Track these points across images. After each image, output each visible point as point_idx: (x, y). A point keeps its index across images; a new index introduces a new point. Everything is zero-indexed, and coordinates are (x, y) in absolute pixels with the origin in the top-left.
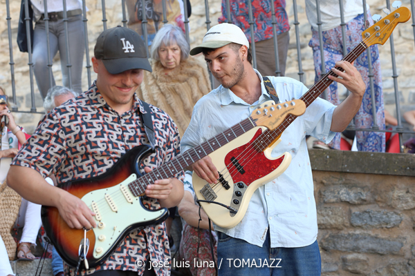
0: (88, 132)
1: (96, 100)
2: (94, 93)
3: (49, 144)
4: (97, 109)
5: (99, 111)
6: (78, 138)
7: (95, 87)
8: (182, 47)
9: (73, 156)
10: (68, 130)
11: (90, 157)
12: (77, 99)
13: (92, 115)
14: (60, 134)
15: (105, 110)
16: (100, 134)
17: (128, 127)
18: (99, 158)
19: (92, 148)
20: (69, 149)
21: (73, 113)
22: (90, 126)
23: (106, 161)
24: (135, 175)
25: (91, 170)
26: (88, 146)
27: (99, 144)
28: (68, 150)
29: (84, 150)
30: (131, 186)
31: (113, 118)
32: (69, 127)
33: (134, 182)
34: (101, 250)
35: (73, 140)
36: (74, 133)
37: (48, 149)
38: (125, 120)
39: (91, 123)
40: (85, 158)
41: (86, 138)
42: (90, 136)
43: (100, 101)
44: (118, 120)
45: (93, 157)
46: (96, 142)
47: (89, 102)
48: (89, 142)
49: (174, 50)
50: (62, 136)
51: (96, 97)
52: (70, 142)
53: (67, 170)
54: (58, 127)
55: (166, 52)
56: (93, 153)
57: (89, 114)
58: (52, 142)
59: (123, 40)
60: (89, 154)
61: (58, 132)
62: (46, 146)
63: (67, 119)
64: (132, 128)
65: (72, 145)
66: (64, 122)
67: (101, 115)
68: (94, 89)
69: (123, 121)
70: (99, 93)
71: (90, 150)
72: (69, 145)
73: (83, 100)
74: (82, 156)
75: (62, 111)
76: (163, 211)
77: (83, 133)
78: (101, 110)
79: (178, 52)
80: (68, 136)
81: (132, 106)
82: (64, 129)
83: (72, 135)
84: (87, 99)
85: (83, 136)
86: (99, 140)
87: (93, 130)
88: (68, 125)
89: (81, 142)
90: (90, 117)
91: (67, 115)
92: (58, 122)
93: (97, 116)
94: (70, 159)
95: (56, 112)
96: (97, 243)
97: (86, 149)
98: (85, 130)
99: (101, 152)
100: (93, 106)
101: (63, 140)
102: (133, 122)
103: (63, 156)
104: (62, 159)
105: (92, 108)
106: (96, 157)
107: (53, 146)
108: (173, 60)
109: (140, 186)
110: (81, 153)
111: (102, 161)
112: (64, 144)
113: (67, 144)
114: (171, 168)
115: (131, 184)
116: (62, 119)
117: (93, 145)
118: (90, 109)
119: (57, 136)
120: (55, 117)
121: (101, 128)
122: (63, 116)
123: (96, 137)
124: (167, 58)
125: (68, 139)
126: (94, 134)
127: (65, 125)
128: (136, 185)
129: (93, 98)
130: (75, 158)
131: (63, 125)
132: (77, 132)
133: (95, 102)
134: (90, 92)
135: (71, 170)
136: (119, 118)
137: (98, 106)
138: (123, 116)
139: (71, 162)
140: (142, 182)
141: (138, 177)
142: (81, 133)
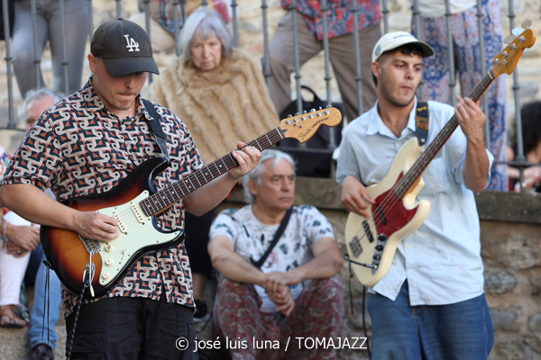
0: (88, 142)
1: (93, 102)
2: (90, 95)
3: (44, 156)
4: (94, 113)
5: (96, 116)
6: (76, 148)
7: (91, 87)
8: (224, 41)
9: (70, 168)
10: (63, 139)
11: (92, 169)
12: (70, 99)
13: (89, 121)
14: (54, 143)
15: (103, 114)
16: (101, 143)
17: (130, 133)
18: (102, 171)
19: (93, 159)
20: (66, 159)
21: (67, 118)
22: (89, 134)
23: (112, 174)
24: (146, 191)
25: (95, 184)
26: (89, 158)
27: (102, 155)
28: (64, 161)
29: (85, 162)
30: (142, 204)
31: (114, 123)
32: (65, 135)
33: (146, 200)
34: (108, 275)
35: (70, 150)
36: (71, 143)
37: (44, 162)
38: (127, 125)
39: (90, 131)
40: (85, 170)
41: (86, 148)
42: (91, 146)
43: (97, 104)
44: (118, 126)
45: (95, 170)
46: (97, 153)
47: (85, 105)
48: (90, 153)
49: (212, 44)
50: (57, 146)
51: (92, 99)
52: (67, 152)
53: (64, 183)
54: (52, 135)
55: (200, 48)
56: (95, 165)
57: (85, 119)
58: (48, 153)
59: (126, 36)
60: (90, 166)
61: (52, 141)
62: (42, 159)
63: (62, 126)
64: (135, 135)
65: (69, 155)
66: (58, 130)
67: (99, 120)
68: (89, 89)
69: (123, 127)
70: (96, 95)
71: (91, 162)
72: (65, 155)
73: (78, 102)
74: (82, 168)
75: (55, 116)
76: (178, 232)
77: (82, 143)
78: (98, 114)
79: (218, 47)
80: (64, 145)
81: (136, 111)
82: (58, 137)
83: (68, 144)
84: (82, 100)
85: (82, 146)
86: (100, 150)
87: (93, 139)
88: (64, 132)
89: (80, 153)
90: (87, 123)
91: (60, 121)
92: (51, 129)
93: (94, 122)
94: (67, 171)
95: (48, 118)
96: (104, 268)
97: (87, 160)
98: (84, 139)
99: (105, 164)
100: (89, 109)
101: (58, 150)
102: (136, 128)
103: (59, 168)
104: (58, 172)
105: (88, 112)
106: (98, 170)
107: (50, 159)
108: (210, 59)
109: (153, 204)
110: (81, 165)
111: (107, 173)
112: (60, 155)
113: (63, 155)
114: (188, 184)
115: (143, 202)
116: (56, 126)
117: (95, 156)
118: (86, 113)
119: (52, 147)
120: (47, 124)
121: (101, 136)
122: (56, 122)
123: (96, 147)
124: (203, 56)
125: (64, 148)
126: (94, 144)
127: (60, 133)
128: (148, 203)
129: (88, 100)
130: (73, 170)
131: (58, 133)
132: (75, 141)
133: (90, 104)
134: (85, 93)
135: (70, 183)
136: (119, 124)
137: (95, 109)
138: (124, 121)
139: (69, 174)
140: (155, 199)
141: (150, 194)
142: (79, 143)
